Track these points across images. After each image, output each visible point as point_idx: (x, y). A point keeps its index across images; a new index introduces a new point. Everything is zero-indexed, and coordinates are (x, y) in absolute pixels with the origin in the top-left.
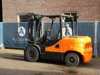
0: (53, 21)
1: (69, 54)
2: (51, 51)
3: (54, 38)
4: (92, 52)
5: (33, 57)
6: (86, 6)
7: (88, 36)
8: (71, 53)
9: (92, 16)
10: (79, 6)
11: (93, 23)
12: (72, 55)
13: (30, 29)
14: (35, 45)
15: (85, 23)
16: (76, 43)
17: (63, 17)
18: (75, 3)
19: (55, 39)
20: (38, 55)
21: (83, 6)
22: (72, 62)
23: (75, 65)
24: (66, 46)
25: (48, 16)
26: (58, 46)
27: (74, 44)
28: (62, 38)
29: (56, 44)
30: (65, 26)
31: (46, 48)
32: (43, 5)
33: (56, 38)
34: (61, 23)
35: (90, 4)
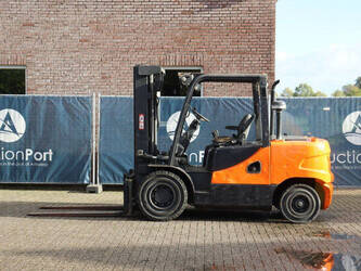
1: (292, 186)
2: (232, 181)
3: (230, 143)
5: (167, 205)
6: (230, 53)
8: (298, 183)
12: (302, 190)
16: (316, 154)
19: (236, 147)
22: (298, 210)
23: (311, 218)
24: (284, 167)
26: (255, 167)
27: (307, 158)
31: (214, 174)
32: (86, 41)
33: (237, 144)
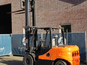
0: (47, 33)
1: (58, 61)
2: (43, 59)
4: (80, 59)
5: (29, 64)
6: (78, 19)
7: (76, 46)
8: (60, 60)
9: (83, 27)
10: (73, 19)
11: (84, 33)
12: (61, 62)
13: (27, 40)
14: (31, 54)
15: (77, 33)
16: (64, 51)
17: (52, 29)
18: (69, 16)
20: (33, 63)
21: (76, 19)
24: (56, 55)
25: (42, 29)
26: (48, 55)
27: (62, 52)
28: (52, 47)
29: (47, 53)
30: (54, 37)
31: (39, 56)
33: (47, 48)
34: (51, 34)
35: (82, 17)
